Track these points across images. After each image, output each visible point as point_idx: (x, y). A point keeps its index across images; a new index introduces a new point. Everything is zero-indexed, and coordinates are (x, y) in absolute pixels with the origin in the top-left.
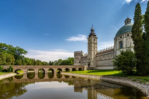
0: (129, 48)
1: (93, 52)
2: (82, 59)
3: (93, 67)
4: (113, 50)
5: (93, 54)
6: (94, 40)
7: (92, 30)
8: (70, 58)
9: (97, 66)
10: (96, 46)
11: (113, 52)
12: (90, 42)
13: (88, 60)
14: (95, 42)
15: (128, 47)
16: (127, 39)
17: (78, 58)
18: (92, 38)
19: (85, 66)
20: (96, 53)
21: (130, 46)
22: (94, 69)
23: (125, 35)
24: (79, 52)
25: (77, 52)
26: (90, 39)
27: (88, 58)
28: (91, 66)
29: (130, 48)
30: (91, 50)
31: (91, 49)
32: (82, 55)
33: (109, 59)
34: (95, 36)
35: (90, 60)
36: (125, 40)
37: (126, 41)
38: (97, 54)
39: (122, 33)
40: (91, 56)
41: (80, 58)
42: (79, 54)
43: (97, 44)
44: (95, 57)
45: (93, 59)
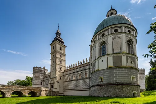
0: (118, 55)
1: (58, 67)
2: (45, 79)
3: (58, 92)
4: (88, 64)
5: (58, 69)
6: (61, 49)
7: (58, 33)
8: (28, 77)
9: (64, 90)
10: (63, 58)
11: (88, 67)
12: (54, 50)
13: (51, 80)
14: (62, 52)
15: (116, 53)
16: (115, 38)
17: (39, 78)
18: (57, 44)
19: (43, 89)
20: (63, 70)
21: (120, 51)
22: (60, 94)
23: (110, 30)
24: (40, 67)
25: (37, 67)
26: (54, 45)
27: (52, 77)
28: (54, 90)
29: (121, 55)
30: (56, 64)
31: (56, 62)
32: (45, 74)
33: (83, 79)
34: (63, 43)
35: (54, 79)
36: (110, 38)
37: (112, 41)
38: (65, 72)
39: (105, 27)
40: (56, 74)
41: (42, 77)
42: (41, 71)
43: (65, 55)
44: (62, 75)
45: (58, 79)
